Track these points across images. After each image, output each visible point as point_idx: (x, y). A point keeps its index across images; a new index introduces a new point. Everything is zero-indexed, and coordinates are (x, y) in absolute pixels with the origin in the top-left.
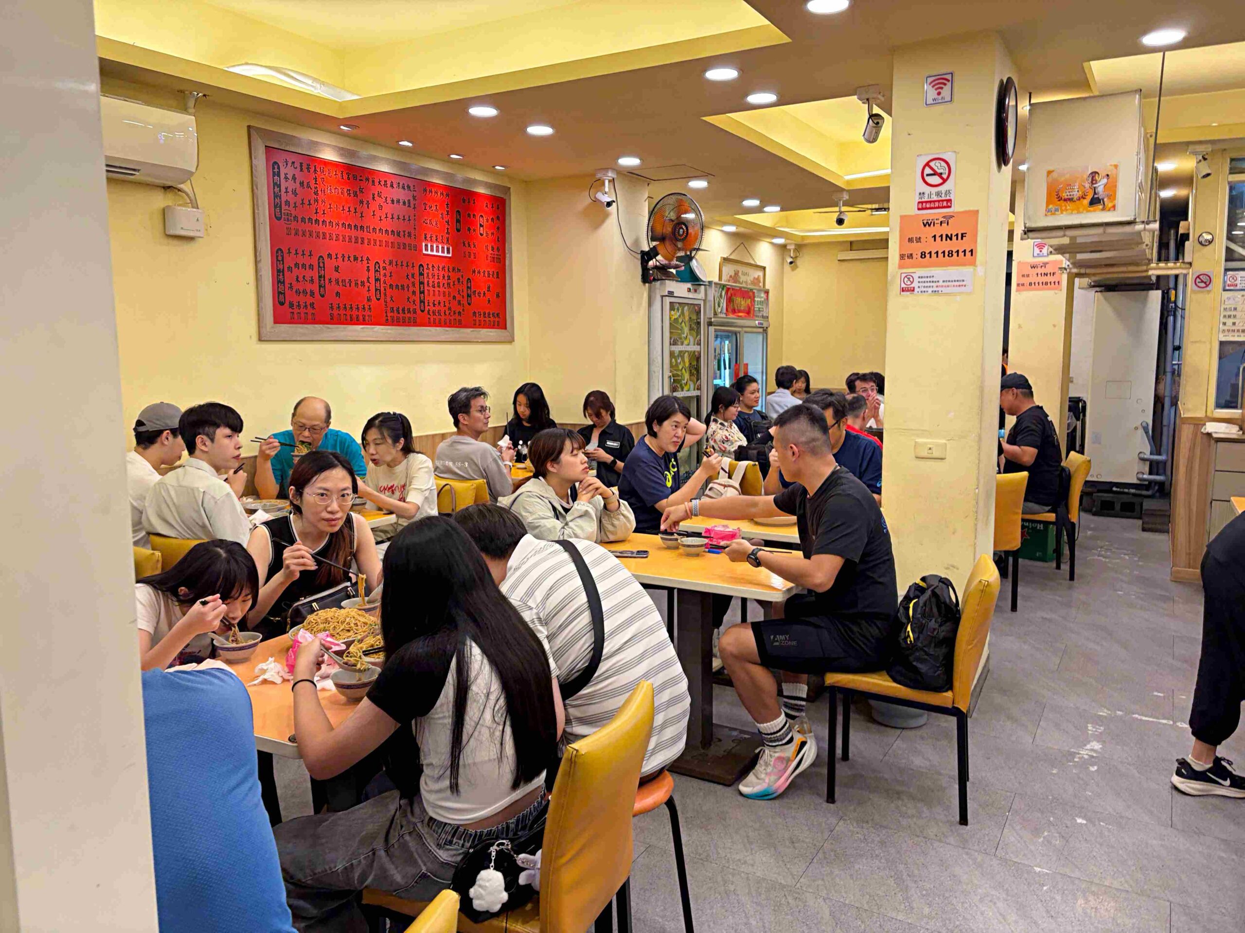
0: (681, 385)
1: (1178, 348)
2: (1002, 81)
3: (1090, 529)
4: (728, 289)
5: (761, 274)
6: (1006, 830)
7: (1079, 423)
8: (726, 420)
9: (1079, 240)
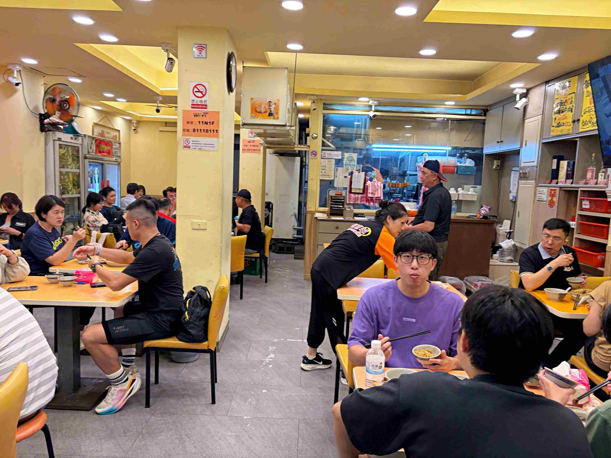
0: (67, 191)
1: (306, 182)
2: (229, 53)
3: (275, 259)
4: (96, 140)
5: (117, 134)
6: (232, 402)
7: (270, 213)
8: (95, 211)
9: (268, 131)
